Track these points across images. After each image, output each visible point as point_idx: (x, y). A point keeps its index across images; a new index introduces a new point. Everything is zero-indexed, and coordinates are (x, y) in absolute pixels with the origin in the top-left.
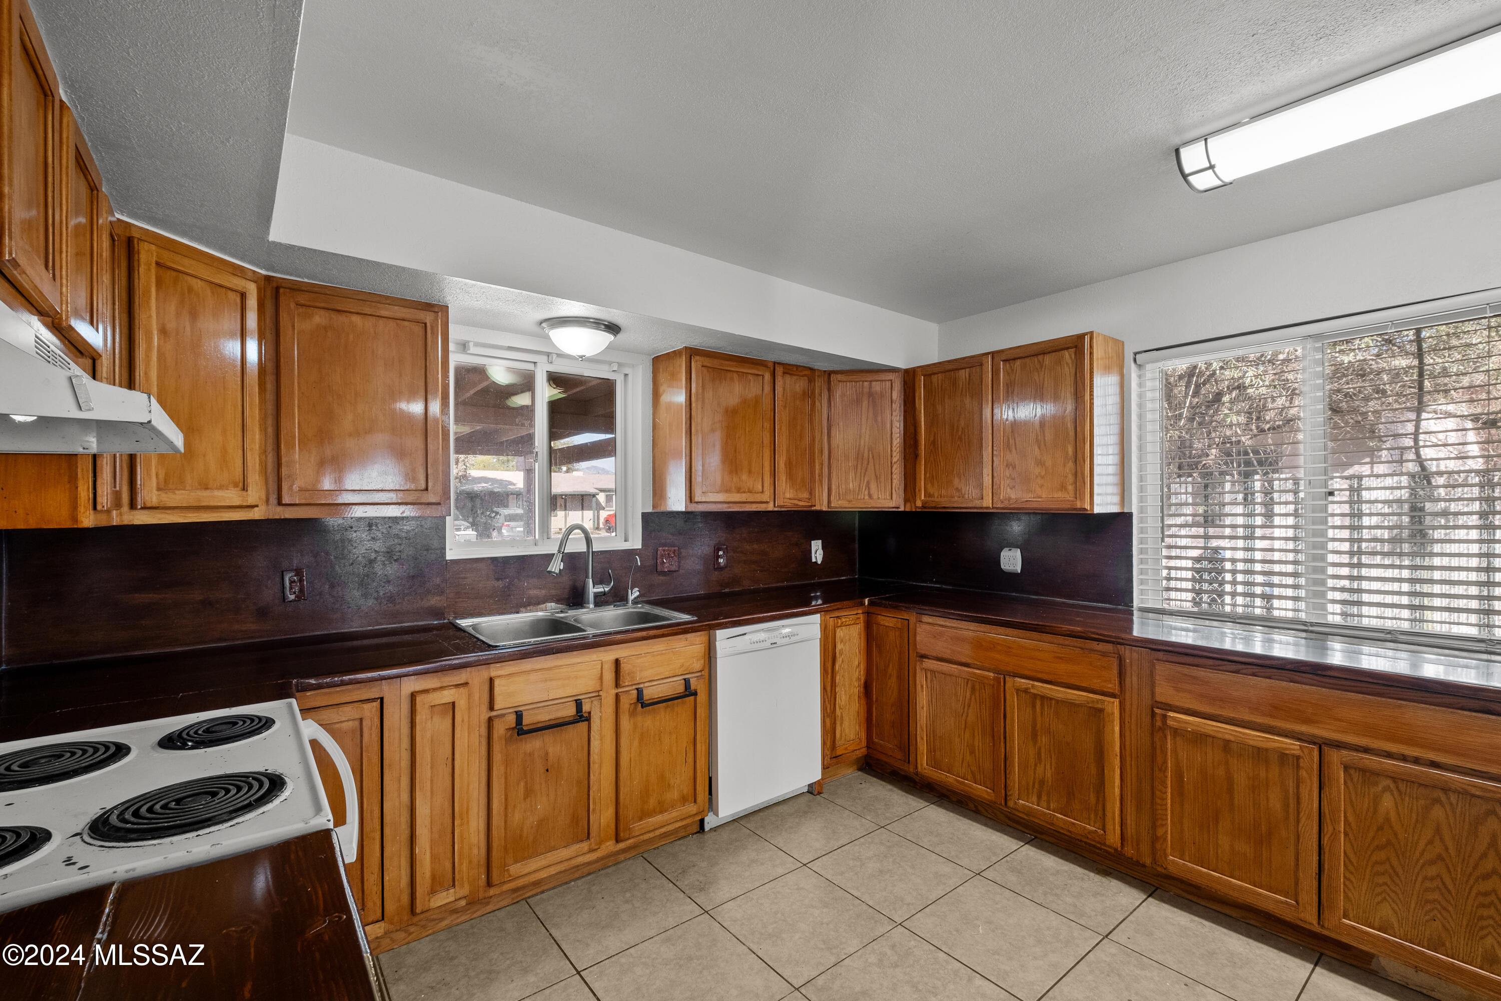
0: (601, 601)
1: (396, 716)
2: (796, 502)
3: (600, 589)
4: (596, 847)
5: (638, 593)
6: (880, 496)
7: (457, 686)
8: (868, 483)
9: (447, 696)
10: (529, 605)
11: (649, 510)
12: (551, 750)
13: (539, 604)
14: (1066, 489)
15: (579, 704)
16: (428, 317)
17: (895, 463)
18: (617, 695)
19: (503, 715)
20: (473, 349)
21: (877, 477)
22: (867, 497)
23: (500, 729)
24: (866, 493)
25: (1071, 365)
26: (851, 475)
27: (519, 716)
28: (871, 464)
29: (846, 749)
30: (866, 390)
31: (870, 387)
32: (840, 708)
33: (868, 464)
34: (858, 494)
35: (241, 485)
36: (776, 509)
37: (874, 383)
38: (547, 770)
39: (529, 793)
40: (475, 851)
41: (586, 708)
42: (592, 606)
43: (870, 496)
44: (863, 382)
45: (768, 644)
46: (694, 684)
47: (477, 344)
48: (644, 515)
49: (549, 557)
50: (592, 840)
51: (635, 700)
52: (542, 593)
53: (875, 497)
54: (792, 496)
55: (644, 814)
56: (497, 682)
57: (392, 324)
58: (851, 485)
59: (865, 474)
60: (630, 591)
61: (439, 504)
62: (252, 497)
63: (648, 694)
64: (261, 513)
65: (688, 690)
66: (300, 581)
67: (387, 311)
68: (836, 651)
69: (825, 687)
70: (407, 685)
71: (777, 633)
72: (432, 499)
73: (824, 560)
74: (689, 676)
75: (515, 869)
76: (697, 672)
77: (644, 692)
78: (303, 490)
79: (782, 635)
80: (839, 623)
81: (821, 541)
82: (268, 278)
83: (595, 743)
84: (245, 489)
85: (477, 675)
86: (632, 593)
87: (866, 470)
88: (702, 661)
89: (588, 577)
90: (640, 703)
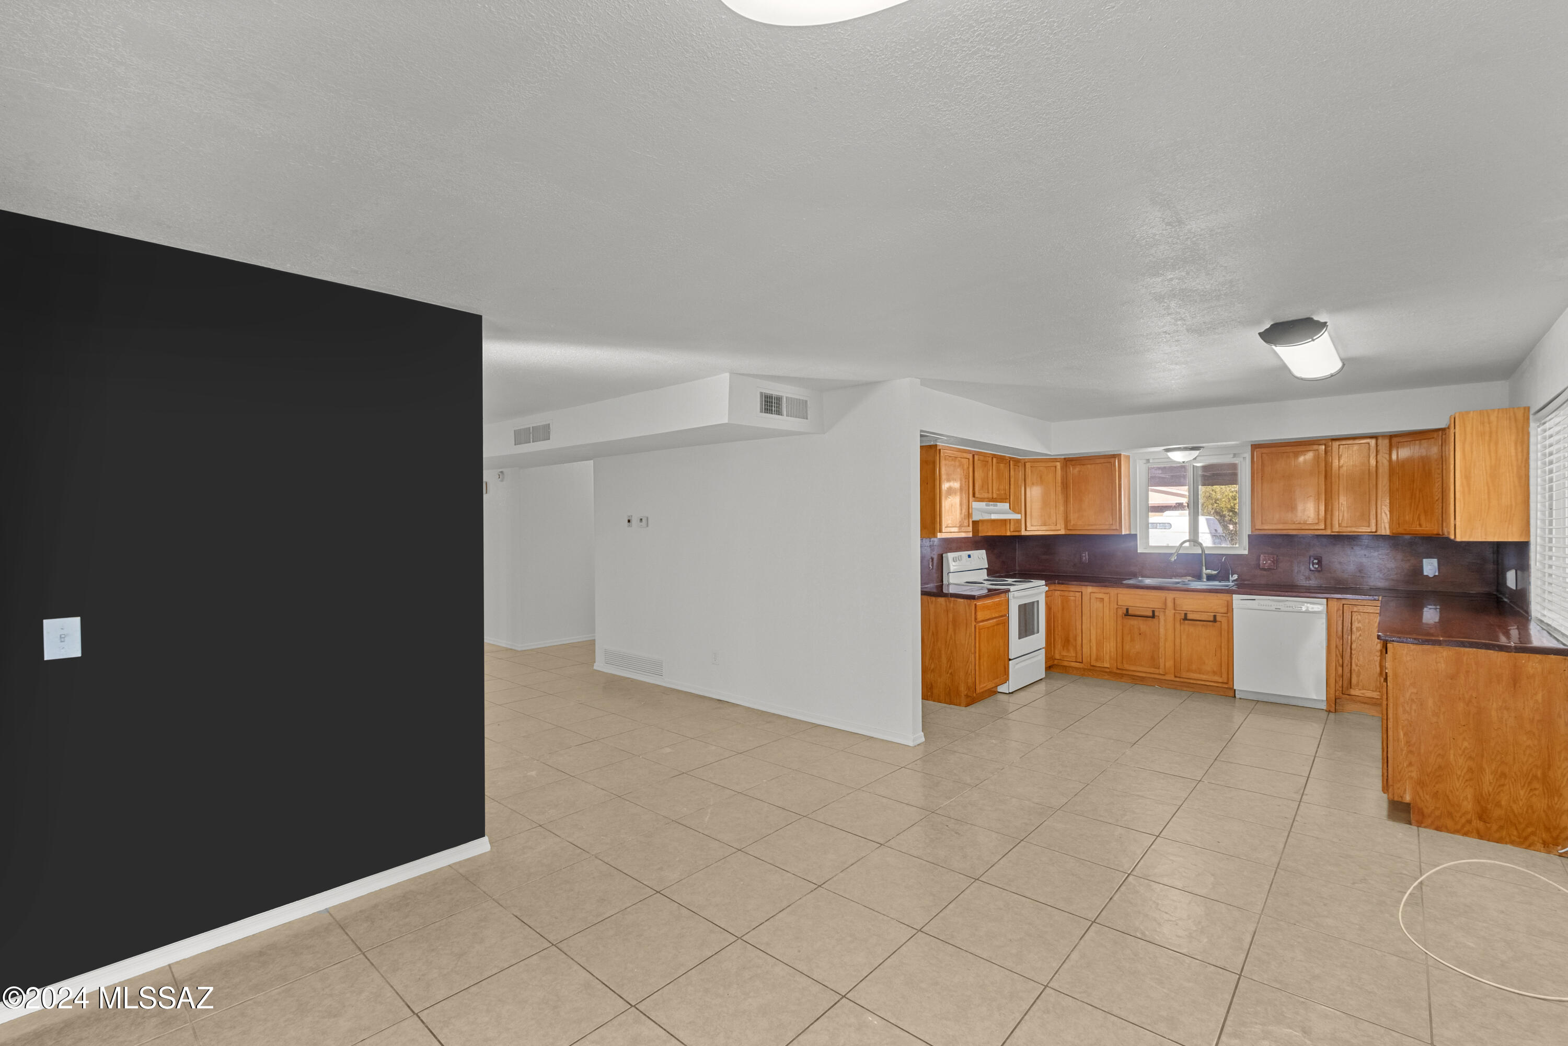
0: (1210, 578)
1: (1086, 598)
3: (1209, 571)
4: (1163, 673)
5: (1236, 577)
6: (1428, 525)
7: (1104, 593)
8: (1419, 515)
9: (1100, 596)
11: (1250, 533)
12: (1141, 627)
13: (1182, 576)
15: (1153, 612)
16: (1112, 460)
17: (1437, 500)
18: (1174, 613)
19: (1121, 608)
20: (1151, 461)
21: (1424, 511)
22: (1418, 526)
23: (1120, 612)
24: (1418, 523)
26: (1407, 509)
27: (1127, 610)
28: (1421, 502)
29: (1363, 694)
31: (1420, 444)
32: (1357, 665)
33: (1419, 501)
34: (1412, 524)
35: (1056, 523)
36: (1332, 534)
37: (1422, 441)
38: (1140, 634)
39: (1132, 640)
40: (1112, 654)
41: (1156, 614)
42: (1205, 580)
43: (1420, 525)
45: (1273, 608)
46: (1218, 618)
47: (1153, 459)
48: (1249, 535)
50: (1161, 670)
51: (1183, 617)
52: (1184, 572)
53: (1424, 525)
55: (1189, 670)
56: (1119, 595)
57: (1100, 465)
58: (1407, 517)
59: (1417, 510)
60: (1230, 576)
61: (1117, 530)
62: (1058, 527)
63: (1190, 616)
64: (1062, 532)
65: (1215, 620)
66: (1085, 556)
67: (1098, 461)
68: (1353, 627)
69: (1336, 647)
70: (1090, 589)
71: (1281, 604)
72: (1114, 528)
73: (1437, 574)
74: (1217, 614)
75: (1126, 666)
76: (1221, 613)
77: (1188, 615)
78: (1074, 525)
79: (1286, 606)
80: (1355, 609)
81: (1436, 560)
82: (1065, 459)
83: (1162, 630)
84: (1056, 525)
85: (1113, 591)
86: (1232, 577)
87: (1418, 506)
88: (1226, 608)
89: (1203, 566)
90: (1186, 619)
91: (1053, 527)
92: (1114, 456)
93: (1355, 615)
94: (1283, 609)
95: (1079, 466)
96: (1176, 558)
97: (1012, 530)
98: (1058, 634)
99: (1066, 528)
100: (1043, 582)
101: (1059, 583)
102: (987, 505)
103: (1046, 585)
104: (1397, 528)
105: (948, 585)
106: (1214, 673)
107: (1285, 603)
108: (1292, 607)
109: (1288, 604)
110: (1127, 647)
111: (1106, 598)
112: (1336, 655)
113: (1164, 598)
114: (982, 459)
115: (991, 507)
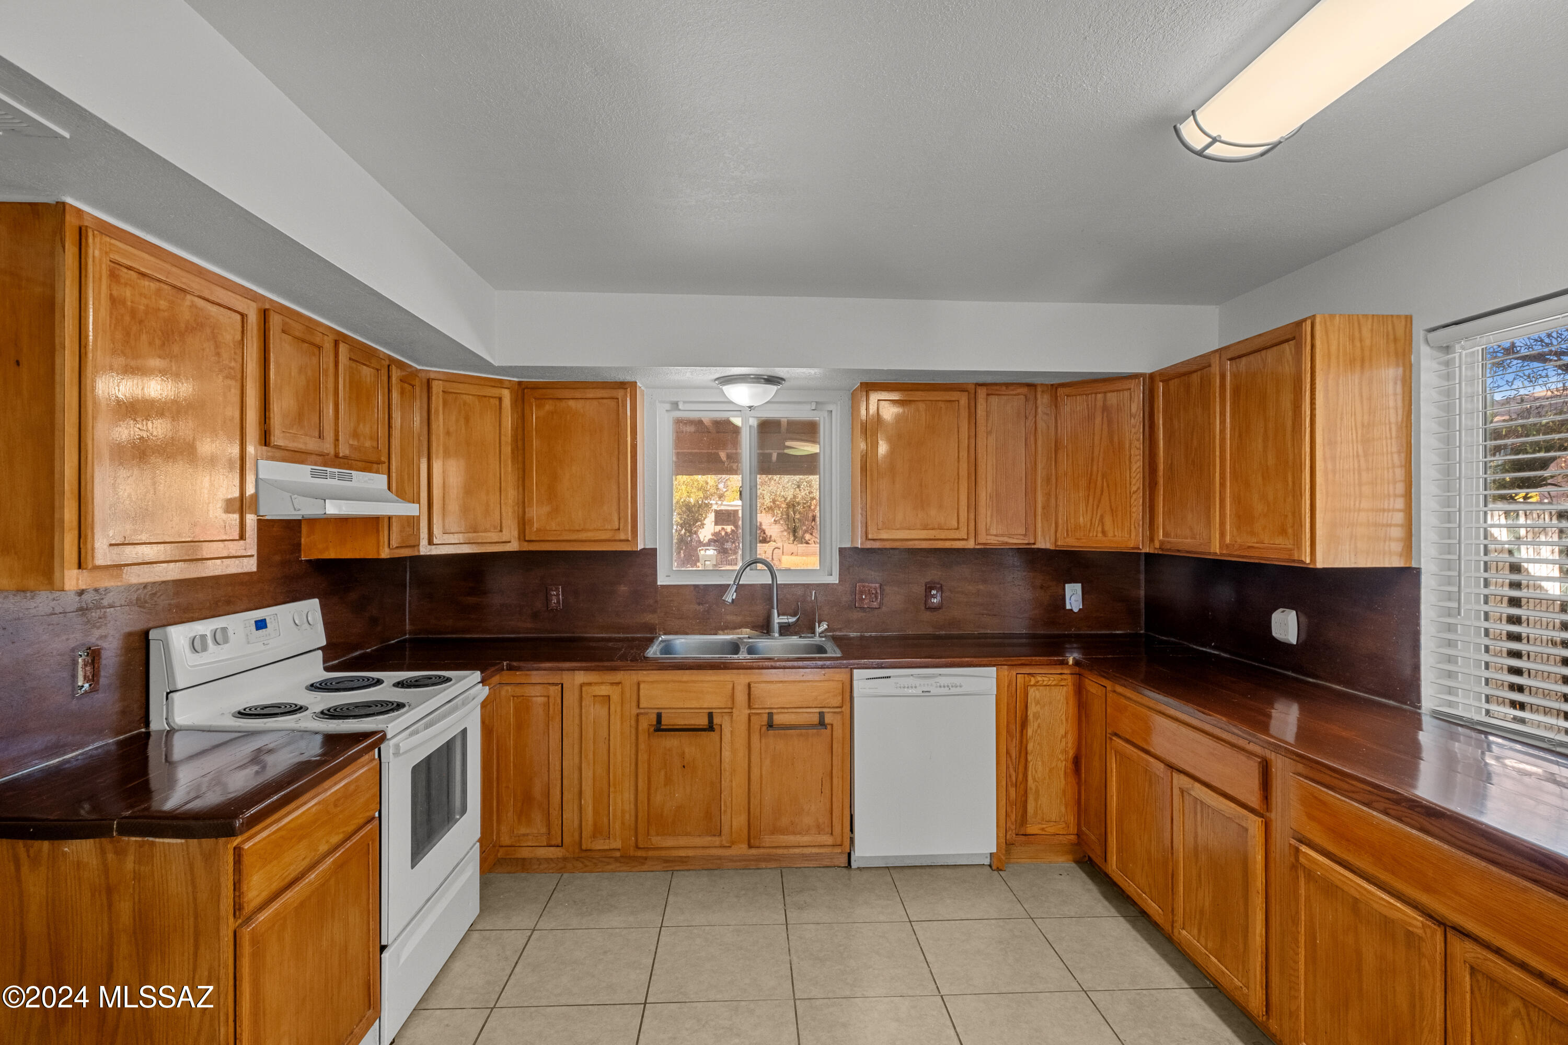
0: (785, 630)
1: (571, 698)
2: (1006, 539)
3: (784, 619)
4: (728, 845)
5: (826, 626)
6: (1116, 534)
7: (612, 684)
8: (1102, 517)
9: (603, 690)
10: (726, 629)
11: (848, 545)
12: (687, 750)
13: (735, 628)
14: (1286, 533)
15: (710, 716)
16: (620, 393)
17: (1134, 492)
18: (749, 716)
19: (647, 714)
20: (681, 407)
21: (1112, 510)
22: (1100, 535)
23: (644, 724)
24: (1100, 529)
25: (1291, 363)
26: (1082, 507)
27: (659, 716)
28: (1106, 494)
29: (1043, 829)
30: (1100, 403)
31: (1105, 400)
32: (1034, 780)
33: (1102, 494)
34: (1089, 531)
35: (499, 528)
36: (977, 547)
37: (1109, 395)
38: (684, 767)
39: (668, 781)
40: (627, 816)
41: (716, 720)
42: (777, 635)
43: (1104, 533)
44: (1096, 393)
45: (918, 691)
46: (828, 719)
47: (685, 402)
48: (841, 550)
49: (724, 588)
50: (723, 837)
51: (765, 723)
52: (739, 619)
53: (1110, 534)
54: (1000, 532)
55: (775, 831)
56: (642, 686)
57: (595, 402)
58: (1081, 519)
59: (1097, 508)
60: (817, 624)
61: (628, 540)
62: (505, 536)
63: (778, 719)
64: (514, 546)
65: (822, 724)
66: (558, 595)
67: (591, 394)
68: (1029, 713)
69: (1008, 752)
70: (581, 677)
71: (931, 681)
72: (623, 537)
73: (1081, 607)
74: (824, 710)
75: (657, 840)
76: (833, 707)
77: (775, 717)
78: (539, 530)
79: (938, 684)
80: (1033, 681)
81: (1080, 585)
82: (520, 383)
83: (726, 754)
84: (501, 531)
85: (629, 678)
86: (819, 627)
87: (1099, 501)
88: (840, 698)
89: (773, 608)
90: (770, 725)
91: (493, 536)
92: (622, 385)
93: (1032, 692)
94: (934, 691)
95: (550, 402)
96: (734, 597)
97: (394, 543)
98: (507, 787)
99: (522, 537)
100: (477, 675)
101: (510, 668)
102: (314, 475)
103: (483, 682)
104: (1064, 538)
105: (171, 732)
106: (819, 830)
107: (937, 680)
108: (948, 686)
109: (943, 681)
110: (658, 798)
111: (615, 693)
112: (1007, 767)
113: (731, 686)
114: (297, 334)
115: (329, 481)
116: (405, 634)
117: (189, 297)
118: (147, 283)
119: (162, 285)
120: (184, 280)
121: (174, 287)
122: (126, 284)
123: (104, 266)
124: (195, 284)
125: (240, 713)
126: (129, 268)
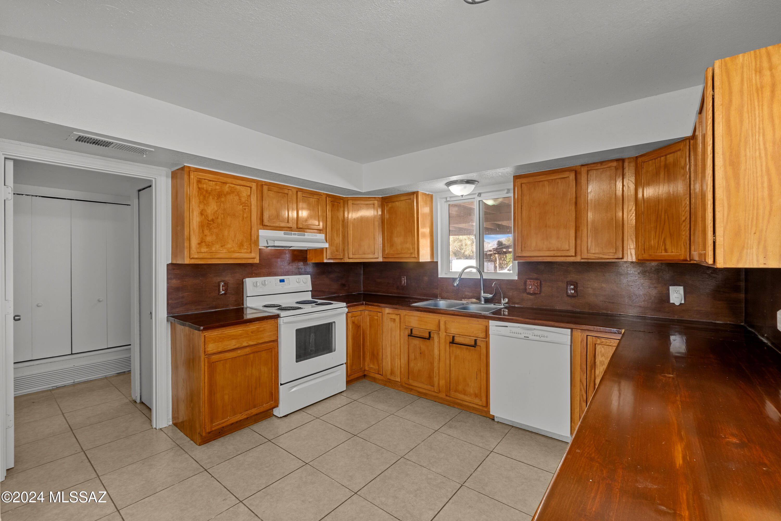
1: (385, 318)
2: (601, 256)
3: (487, 295)
4: (437, 390)
5: (506, 301)
6: (673, 251)
7: (396, 314)
8: (665, 240)
9: (393, 316)
12: (422, 346)
13: (469, 298)
15: (430, 333)
16: (412, 197)
17: (684, 221)
18: (445, 336)
19: (407, 329)
21: (671, 234)
22: (663, 252)
23: (407, 333)
24: (663, 248)
26: (653, 234)
27: (412, 330)
28: (667, 224)
30: (663, 164)
31: (666, 159)
33: (664, 224)
34: (657, 250)
35: (374, 253)
36: (583, 261)
37: (668, 156)
38: (421, 353)
39: (415, 358)
40: (402, 369)
41: (432, 335)
42: (483, 303)
43: (666, 251)
44: (660, 157)
45: (522, 336)
46: (478, 343)
47: (450, 197)
48: (519, 262)
49: (454, 279)
50: (435, 388)
51: (452, 340)
52: (470, 294)
53: (669, 250)
54: (597, 251)
55: (456, 391)
56: (407, 316)
57: (404, 202)
58: (652, 242)
59: (662, 234)
60: (502, 299)
61: (416, 257)
62: (376, 256)
63: (457, 339)
64: (380, 260)
65: (475, 345)
66: (404, 280)
67: (403, 198)
68: (596, 361)
69: (581, 381)
70: (387, 310)
71: (529, 332)
72: (413, 256)
73: (683, 302)
74: (478, 339)
75: (411, 382)
76: (481, 338)
77: (455, 338)
78: (387, 253)
79: (534, 334)
80: (599, 341)
81: (682, 288)
82: (382, 197)
83: (436, 351)
84: (374, 254)
85: (403, 312)
86: (503, 300)
87: (663, 229)
88: (484, 334)
89: (481, 290)
90: (453, 342)
91: (371, 256)
92: (413, 193)
93: (598, 348)
94: (531, 337)
95: (390, 203)
96: (457, 283)
97: (328, 257)
99: (383, 256)
100: (344, 304)
101: (366, 304)
102: (285, 234)
103: (347, 307)
104: (642, 254)
105: (247, 308)
106: (476, 396)
107: (533, 331)
108: (539, 336)
109: (536, 332)
110: (412, 365)
111: (397, 318)
112: (581, 390)
114: (275, 190)
115: (293, 236)
116: (361, 291)
117: (228, 184)
118: (212, 182)
119: (217, 182)
120: (225, 180)
121: (221, 182)
122: (204, 184)
123: (195, 180)
124: (229, 180)
125: (264, 306)
126: (205, 179)
